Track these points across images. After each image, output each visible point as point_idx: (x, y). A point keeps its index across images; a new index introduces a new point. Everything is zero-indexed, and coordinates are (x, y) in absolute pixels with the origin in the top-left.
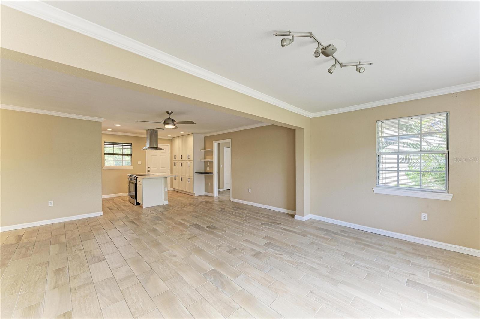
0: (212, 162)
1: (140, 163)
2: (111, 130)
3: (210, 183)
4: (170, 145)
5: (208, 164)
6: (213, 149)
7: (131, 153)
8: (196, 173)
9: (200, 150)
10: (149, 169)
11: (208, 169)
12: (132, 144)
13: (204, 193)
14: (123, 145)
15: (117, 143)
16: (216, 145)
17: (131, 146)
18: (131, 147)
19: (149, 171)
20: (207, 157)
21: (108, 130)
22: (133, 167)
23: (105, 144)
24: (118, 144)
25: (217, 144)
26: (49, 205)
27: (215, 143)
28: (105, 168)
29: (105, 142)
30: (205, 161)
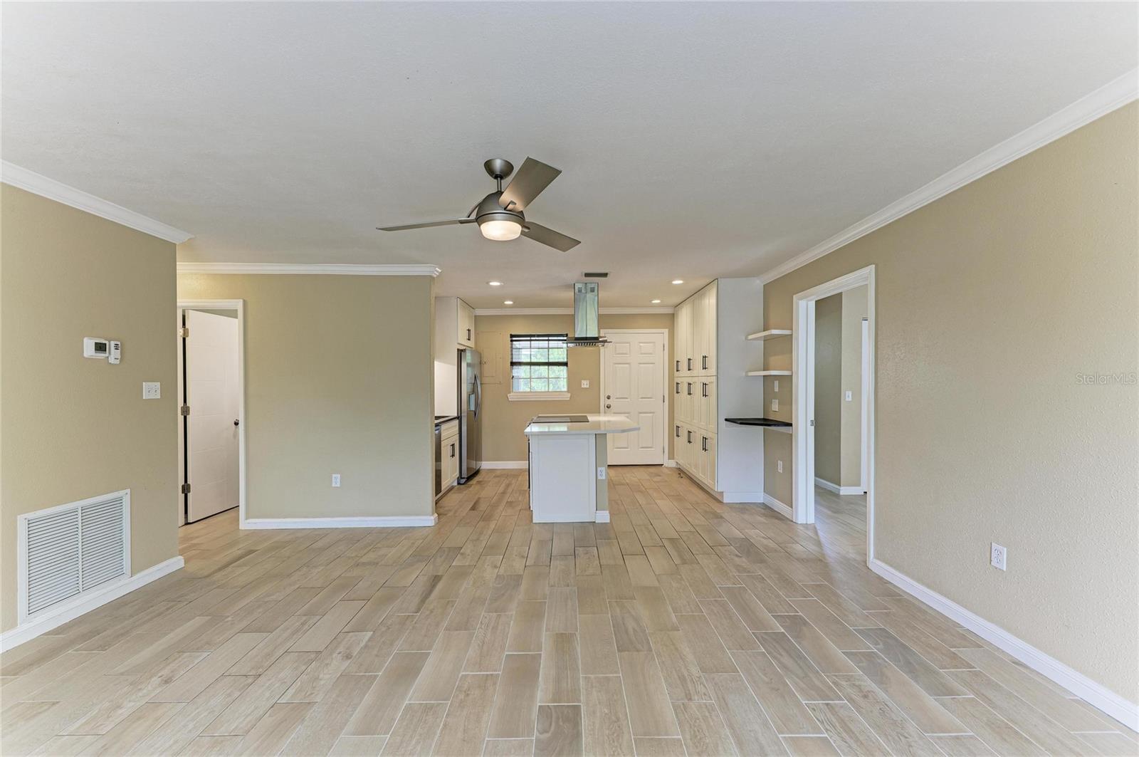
0: (787, 381)
1: (585, 384)
2: (511, 303)
3: (780, 463)
4: (666, 331)
5: (776, 389)
6: (792, 329)
7: (567, 357)
8: (726, 420)
9: (744, 338)
10: (608, 402)
11: (775, 406)
13: (760, 497)
14: (550, 338)
15: (538, 336)
16: (805, 308)
19: (607, 407)
20: (773, 360)
21: (506, 302)
22: (570, 395)
23: (513, 339)
24: (540, 337)
25: (812, 305)
26: (334, 485)
27: (802, 304)
28: (511, 397)
29: (512, 336)
30: (764, 376)
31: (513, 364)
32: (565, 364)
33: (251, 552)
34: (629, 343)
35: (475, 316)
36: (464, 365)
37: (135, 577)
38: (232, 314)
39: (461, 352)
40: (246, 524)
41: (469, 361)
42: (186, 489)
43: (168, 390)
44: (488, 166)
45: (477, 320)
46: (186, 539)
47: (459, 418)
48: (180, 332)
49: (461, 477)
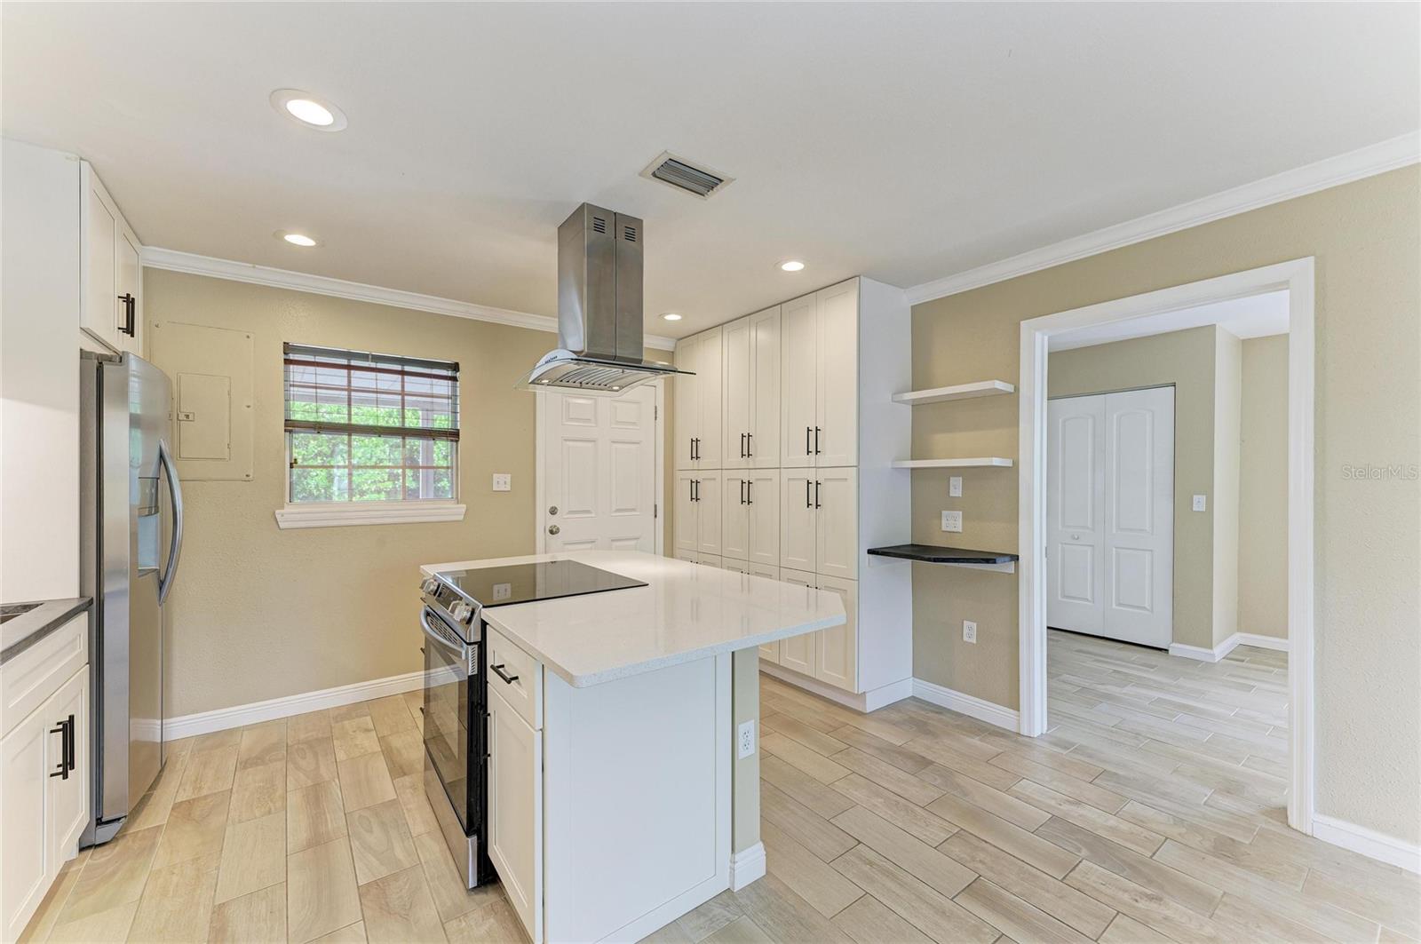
1: (502, 482)
3: (971, 625)
5: (959, 493)
6: (1015, 381)
7: (455, 421)
8: (871, 552)
9: (890, 398)
10: (553, 521)
11: (953, 522)
12: (461, 366)
13: (907, 686)
15: (369, 358)
16: (1040, 344)
17: (454, 379)
18: (454, 387)
19: (552, 532)
20: (945, 441)
22: (463, 507)
23: (292, 357)
24: (378, 363)
28: (285, 518)
29: (288, 350)
30: (912, 469)
31: (292, 426)
35: (145, 268)
39: (97, 369)
41: (136, 408)
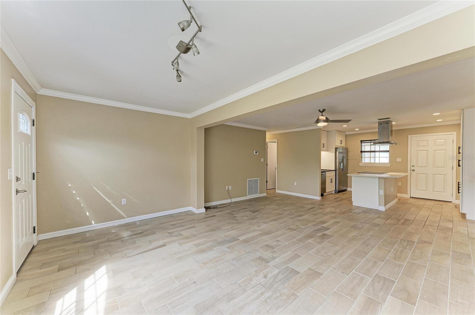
1: (399, 160)
2: (358, 129)
4: (455, 133)
15: (374, 140)
19: (413, 171)
21: (356, 130)
22: (390, 164)
28: (360, 164)
29: (361, 141)
31: (362, 152)
32: (388, 151)
33: (278, 196)
34: (428, 141)
35: (346, 135)
36: (337, 153)
37: (260, 194)
38: (275, 142)
39: (336, 149)
40: (277, 191)
41: (341, 152)
42: (267, 182)
43: (265, 160)
44: (319, 110)
45: (346, 136)
46: (267, 192)
47: (335, 171)
48: (266, 147)
49: (336, 190)
